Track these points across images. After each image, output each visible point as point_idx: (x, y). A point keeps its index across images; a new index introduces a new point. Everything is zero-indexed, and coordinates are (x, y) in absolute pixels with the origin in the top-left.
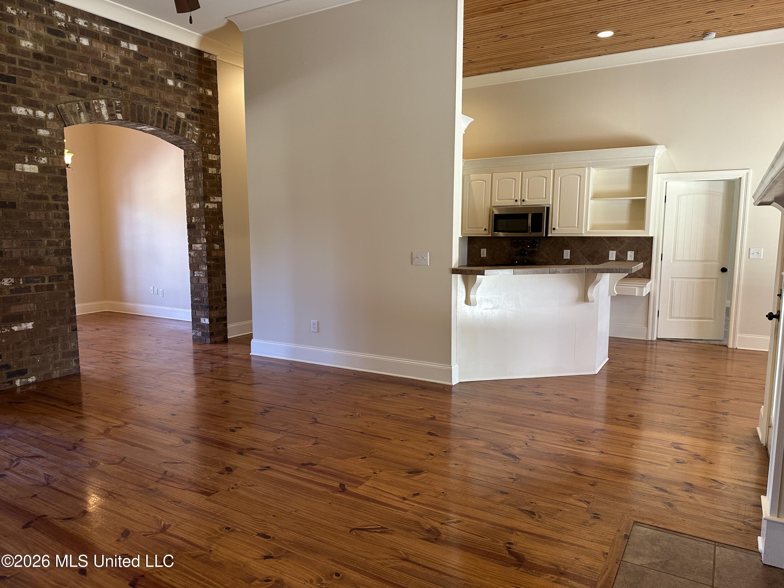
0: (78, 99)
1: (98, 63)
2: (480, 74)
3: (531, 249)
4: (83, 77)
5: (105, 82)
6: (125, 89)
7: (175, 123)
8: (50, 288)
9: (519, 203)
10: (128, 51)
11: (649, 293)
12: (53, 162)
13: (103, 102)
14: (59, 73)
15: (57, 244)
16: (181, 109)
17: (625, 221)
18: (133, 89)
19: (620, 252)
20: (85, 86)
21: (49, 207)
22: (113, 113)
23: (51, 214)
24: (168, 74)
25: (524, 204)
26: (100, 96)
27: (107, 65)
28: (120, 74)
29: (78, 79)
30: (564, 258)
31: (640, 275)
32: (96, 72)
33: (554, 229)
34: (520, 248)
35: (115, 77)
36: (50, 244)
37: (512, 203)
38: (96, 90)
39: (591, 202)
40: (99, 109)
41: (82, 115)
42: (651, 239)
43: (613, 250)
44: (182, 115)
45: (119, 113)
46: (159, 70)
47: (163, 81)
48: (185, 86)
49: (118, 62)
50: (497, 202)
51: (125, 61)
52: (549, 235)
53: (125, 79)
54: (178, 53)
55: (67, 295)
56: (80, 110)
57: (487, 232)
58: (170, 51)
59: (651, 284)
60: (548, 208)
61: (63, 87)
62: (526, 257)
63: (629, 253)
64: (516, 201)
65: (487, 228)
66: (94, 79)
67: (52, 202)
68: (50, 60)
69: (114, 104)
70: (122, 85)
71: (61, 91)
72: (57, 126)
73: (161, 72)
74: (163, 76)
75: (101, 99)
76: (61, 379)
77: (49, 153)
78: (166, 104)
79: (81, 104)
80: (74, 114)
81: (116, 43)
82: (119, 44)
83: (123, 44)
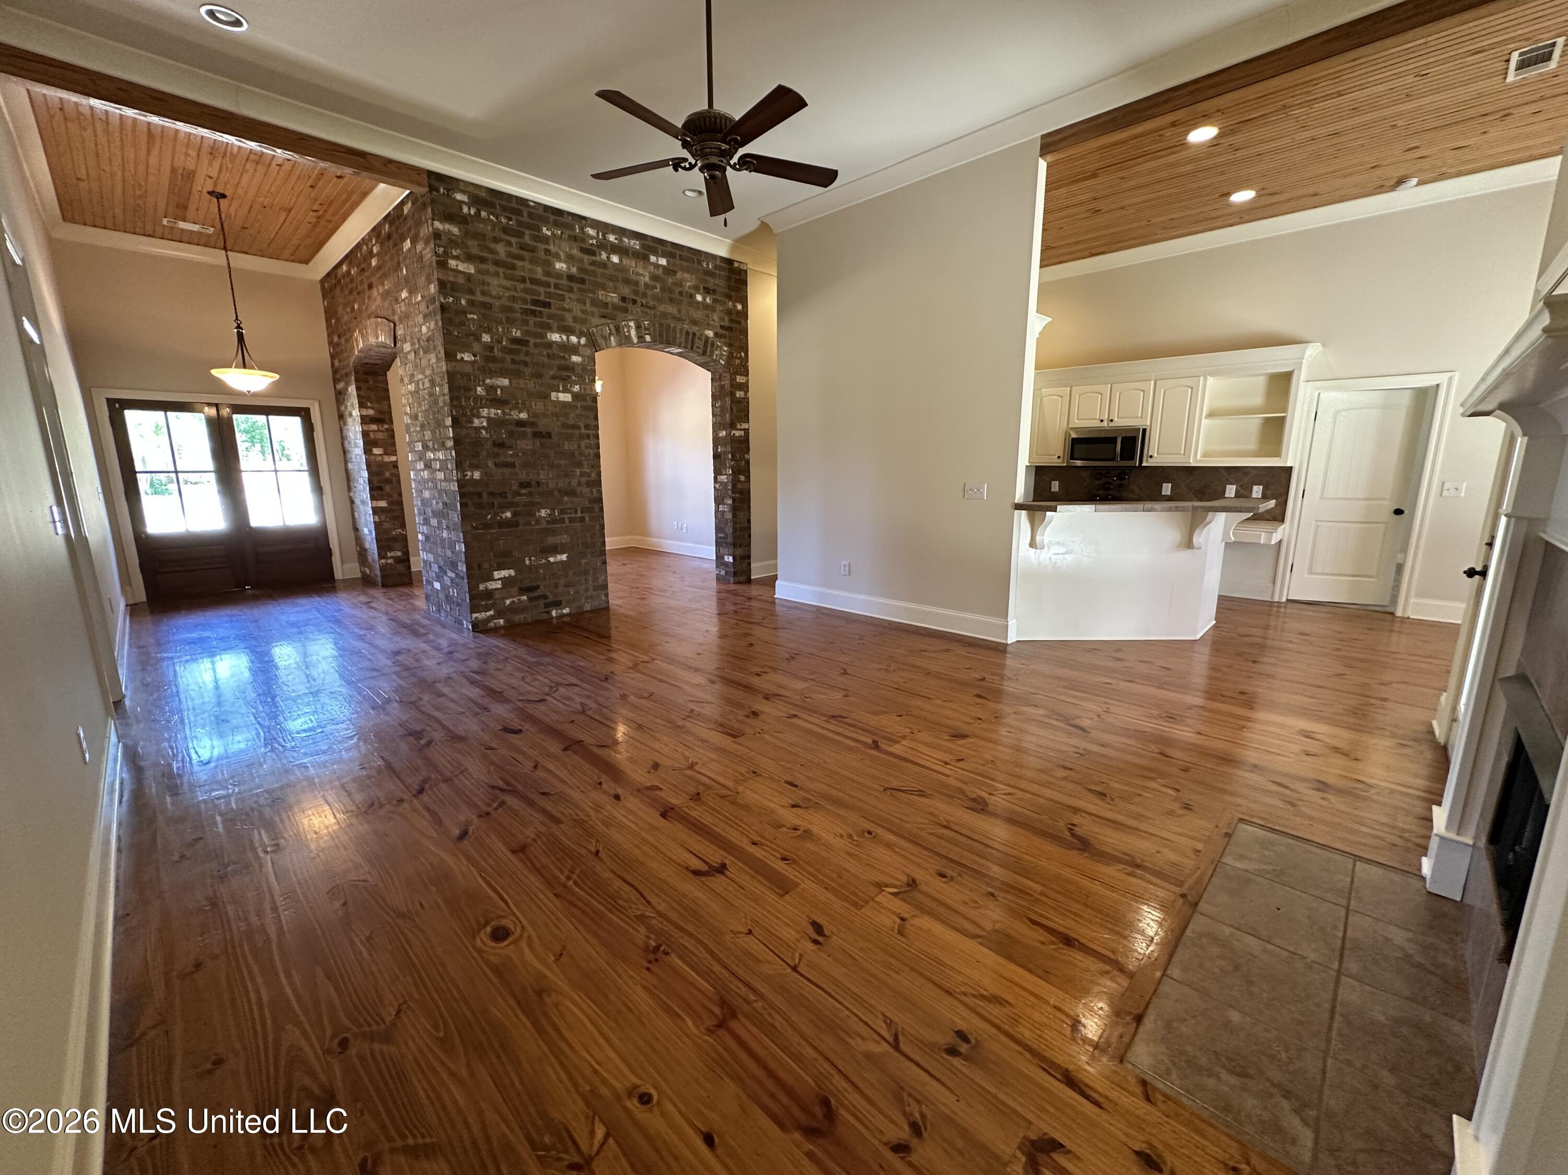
0: (609, 321)
1: (627, 281)
2: (1061, 262)
3: (1119, 482)
4: (613, 297)
5: (635, 302)
6: (654, 308)
7: (702, 342)
8: (582, 519)
9: (1105, 424)
10: (657, 266)
11: (1280, 541)
12: (585, 389)
13: (632, 324)
14: (590, 295)
15: (589, 475)
16: (709, 327)
17: (1252, 446)
18: (662, 308)
19: (1241, 486)
20: (615, 307)
21: (582, 437)
22: (641, 335)
23: (583, 443)
24: (697, 288)
25: (1111, 424)
26: (630, 317)
27: (637, 283)
28: (650, 293)
29: (609, 299)
30: (1163, 493)
31: (1268, 517)
32: (626, 291)
33: (1151, 457)
34: (1104, 480)
35: (644, 295)
36: (582, 474)
37: (1096, 424)
38: (626, 311)
39: (1205, 422)
40: (629, 331)
41: (612, 338)
42: (1290, 469)
43: (1232, 484)
44: (710, 333)
45: (647, 334)
46: (688, 284)
47: (692, 296)
48: (714, 301)
49: (647, 279)
50: (1076, 423)
51: (654, 278)
52: (1144, 464)
53: (654, 297)
54: (708, 265)
55: (598, 527)
56: (610, 334)
57: (1061, 460)
58: (699, 262)
59: (1284, 529)
60: (1144, 430)
61: (594, 309)
62: (1111, 492)
63: (1255, 488)
64: (1102, 421)
65: (1061, 455)
66: (623, 299)
67: (584, 431)
68: (583, 281)
69: (642, 324)
70: (651, 303)
71: (593, 314)
72: (588, 352)
73: (689, 287)
74: (692, 291)
75: (630, 320)
76: (591, 612)
77: (581, 382)
78: (694, 322)
79: (612, 327)
80: (605, 338)
81: (646, 258)
82: (649, 259)
83: (653, 259)
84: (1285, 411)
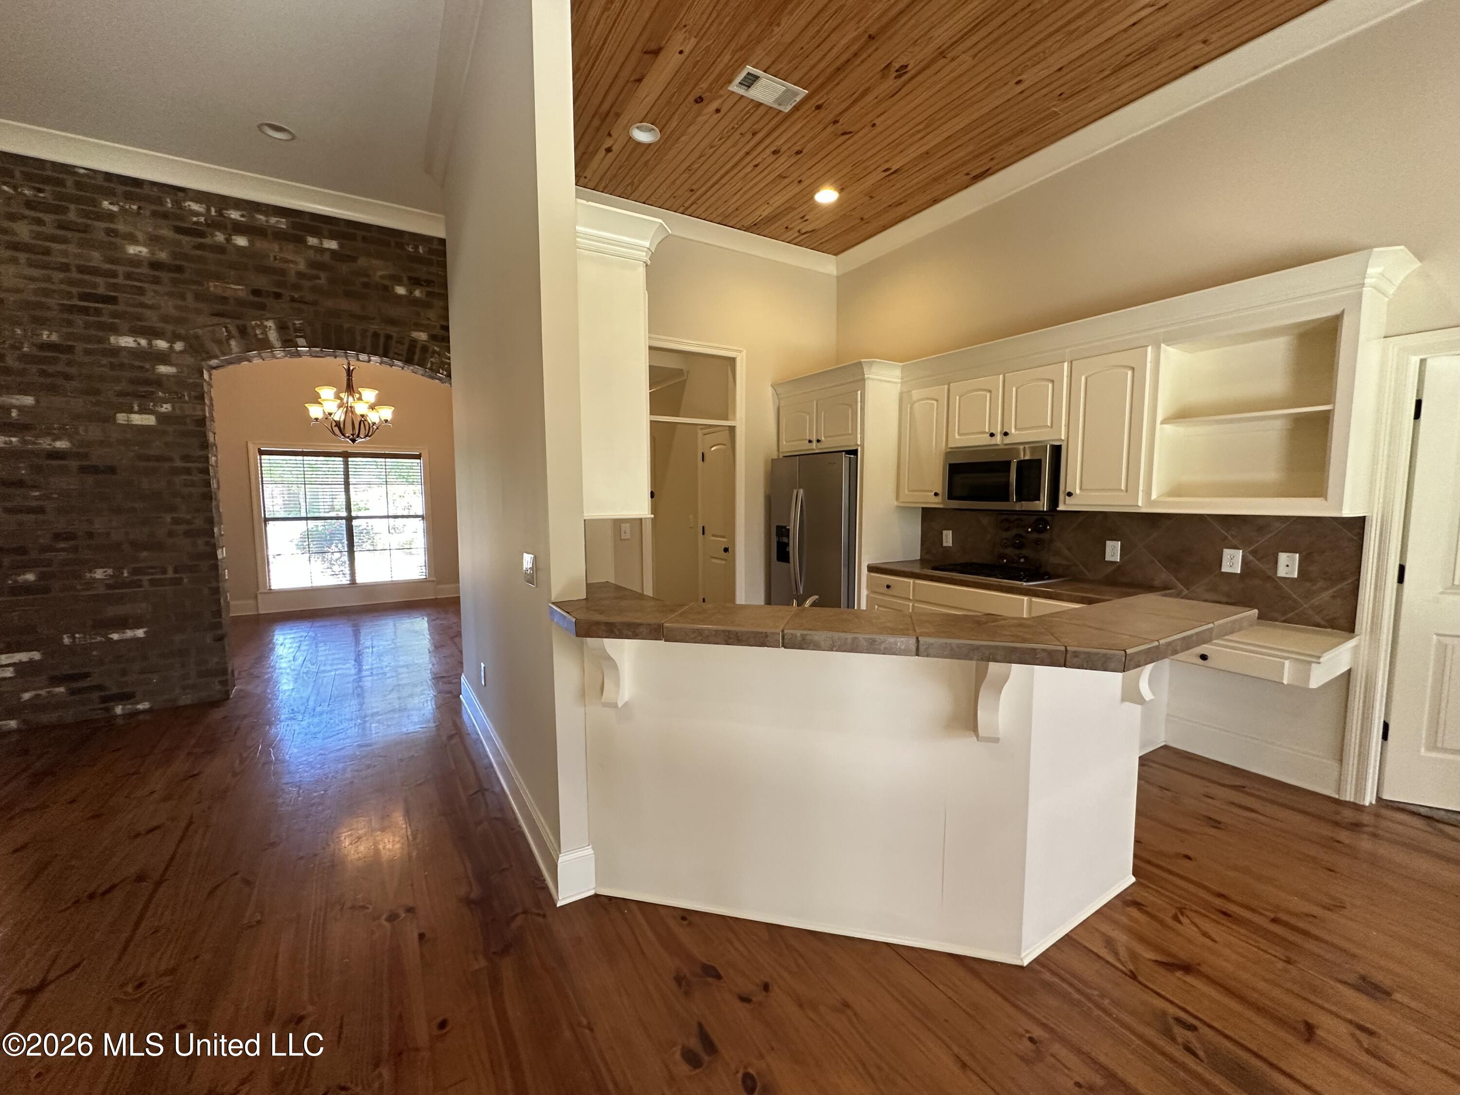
0: (228, 321)
1: (266, 270)
3: (1035, 536)
4: (238, 290)
5: (278, 296)
6: (315, 303)
7: (406, 346)
8: (177, 582)
9: (998, 439)
10: (321, 250)
11: (1349, 671)
12: (181, 408)
13: (270, 324)
14: (194, 287)
15: (188, 522)
16: (419, 327)
17: (1271, 474)
18: (329, 303)
19: (1254, 553)
20: (241, 303)
21: (175, 471)
22: (290, 338)
23: (179, 480)
24: (399, 281)
25: (1007, 440)
26: (268, 315)
27: (283, 272)
28: (306, 284)
29: (228, 293)
30: (1107, 559)
31: (1318, 619)
32: (262, 282)
33: (1070, 494)
34: (1014, 532)
35: (296, 287)
36: (176, 521)
37: (983, 440)
38: (262, 307)
39: (1166, 433)
40: (265, 333)
41: (233, 343)
43: (1235, 547)
44: (423, 336)
45: (300, 337)
46: (380, 273)
47: (386, 290)
48: (429, 294)
49: (302, 266)
50: (959, 440)
51: (313, 265)
52: (1061, 507)
53: (314, 290)
54: (416, 248)
55: (206, 591)
56: (230, 336)
57: (938, 499)
58: (400, 246)
59: (1356, 648)
60: (1057, 450)
61: (200, 305)
62: (1024, 552)
63: (1283, 558)
64: (992, 435)
65: (939, 491)
66: (256, 292)
67: (179, 464)
68: (179, 269)
69: (290, 325)
70: (310, 297)
71: (198, 312)
72: (189, 360)
73: (382, 277)
74: (386, 282)
75: (267, 319)
76: (193, 706)
77: (175, 398)
78: (392, 322)
79: (232, 328)
80: (219, 342)
81: (301, 241)
82: (305, 242)
83: (312, 241)
84: (1330, 399)
